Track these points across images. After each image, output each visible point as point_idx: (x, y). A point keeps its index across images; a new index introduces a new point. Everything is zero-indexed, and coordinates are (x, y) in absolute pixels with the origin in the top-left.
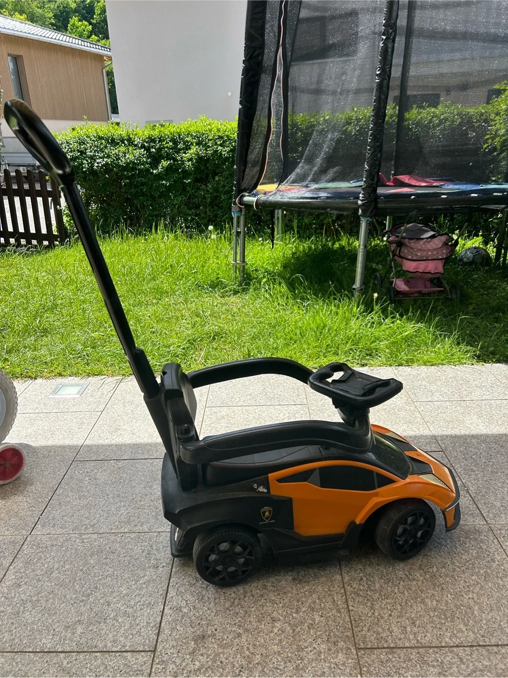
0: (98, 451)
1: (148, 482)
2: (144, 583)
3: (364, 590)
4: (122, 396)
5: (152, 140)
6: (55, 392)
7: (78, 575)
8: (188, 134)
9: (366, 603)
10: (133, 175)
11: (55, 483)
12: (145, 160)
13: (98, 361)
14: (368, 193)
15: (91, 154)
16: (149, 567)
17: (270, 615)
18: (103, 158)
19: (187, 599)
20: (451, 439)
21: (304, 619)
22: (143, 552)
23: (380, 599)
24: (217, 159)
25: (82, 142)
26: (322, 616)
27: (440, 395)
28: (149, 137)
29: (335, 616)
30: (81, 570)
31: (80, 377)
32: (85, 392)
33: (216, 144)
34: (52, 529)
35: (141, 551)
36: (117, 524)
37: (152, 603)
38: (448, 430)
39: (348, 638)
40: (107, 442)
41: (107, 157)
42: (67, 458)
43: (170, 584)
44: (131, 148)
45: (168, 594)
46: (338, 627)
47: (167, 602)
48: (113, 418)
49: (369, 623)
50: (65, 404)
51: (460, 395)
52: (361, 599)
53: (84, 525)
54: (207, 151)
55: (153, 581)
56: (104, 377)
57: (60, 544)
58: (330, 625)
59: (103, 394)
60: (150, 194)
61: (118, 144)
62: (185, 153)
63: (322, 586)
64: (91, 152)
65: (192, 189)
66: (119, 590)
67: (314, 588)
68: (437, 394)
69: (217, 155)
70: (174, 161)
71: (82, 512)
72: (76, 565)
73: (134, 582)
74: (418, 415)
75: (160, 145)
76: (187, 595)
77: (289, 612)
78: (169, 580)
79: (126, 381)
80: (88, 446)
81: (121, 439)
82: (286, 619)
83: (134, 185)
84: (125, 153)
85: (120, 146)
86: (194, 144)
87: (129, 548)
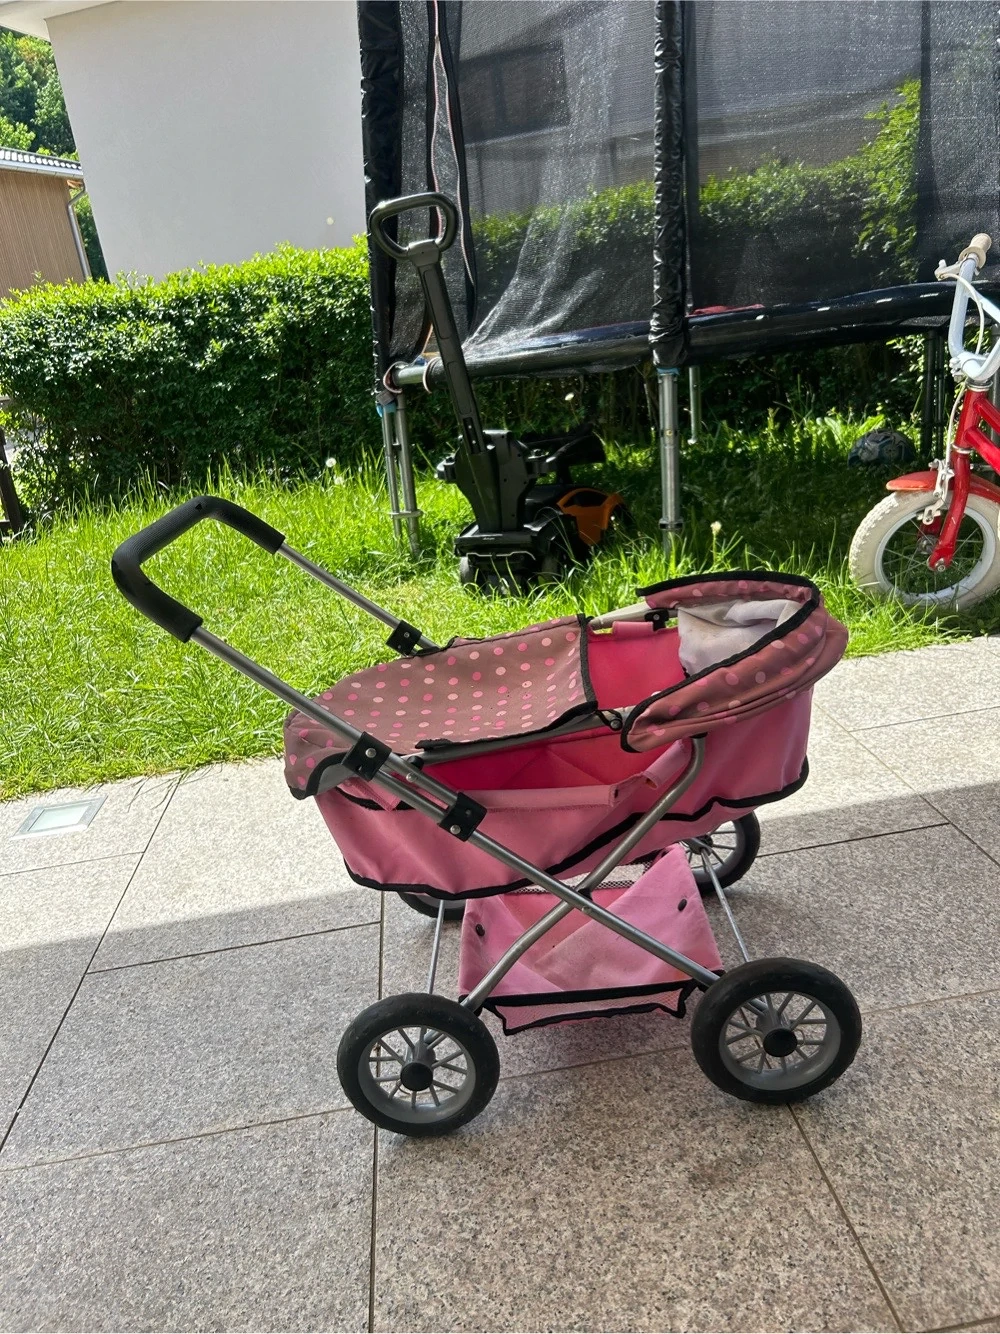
0: (143, 943)
1: (277, 996)
2: (308, 1255)
3: (877, 1177)
4: (186, 813)
5: (184, 302)
6: (27, 826)
7: (128, 1260)
8: (259, 283)
9: (895, 1210)
10: (152, 379)
11: (43, 1034)
12: (174, 343)
13: (122, 748)
14: (668, 315)
15: (57, 344)
16: (315, 1209)
17: (657, 1287)
18: (85, 349)
19: (427, 1280)
20: (958, 794)
21: (749, 1280)
22: (291, 1171)
23: (926, 1194)
24: (325, 325)
25: (37, 323)
26: (791, 1265)
27: (902, 710)
28: (178, 298)
29: (825, 1260)
30: (135, 1247)
31: (82, 788)
32: (98, 816)
33: (320, 294)
34: (45, 1150)
35: (285, 1169)
36: (213, 1109)
37: (338, 1307)
38: (945, 778)
39: (879, 1314)
40: (162, 919)
41: (94, 347)
42: (68, 969)
43: (377, 1246)
44: (142, 324)
45: (376, 1274)
46: (843, 1288)
47: (376, 1296)
48: (172, 862)
49: (919, 1262)
50: (54, 848)
51: (943, 705)
52: (878, 1203)
53: (128, 1126)
54: (302, 310)
55: (330, 1245)
56: (140, 778)
57: (70, 1186)
58: (819, 1286)
59: (140, 815)
60: (194, 413)
61: (113, 318)
62: (257, 320)
63: (769, 1185)
64: (58, 339)
65: (282, 392)
66: (241, 1285)
67: (750, 1193)
68: (896, 710)
69: (324, 316)
70: (236, 340)
71: (120, 1094)
72: (120, 1235)
73: (278, 1257)
74: (867, 756)
75: (203, 311)
76: (427, 1268)
77: (704, 1270)
78: (373, 1235)
79: (191, 779)
80: (119, 934)
81: (196, 907)
82: (702, 1288)
83: (159, 399)
84: (130, 335)
85: (119, 323)
86: (275, 300)
87: (254, 1169)
